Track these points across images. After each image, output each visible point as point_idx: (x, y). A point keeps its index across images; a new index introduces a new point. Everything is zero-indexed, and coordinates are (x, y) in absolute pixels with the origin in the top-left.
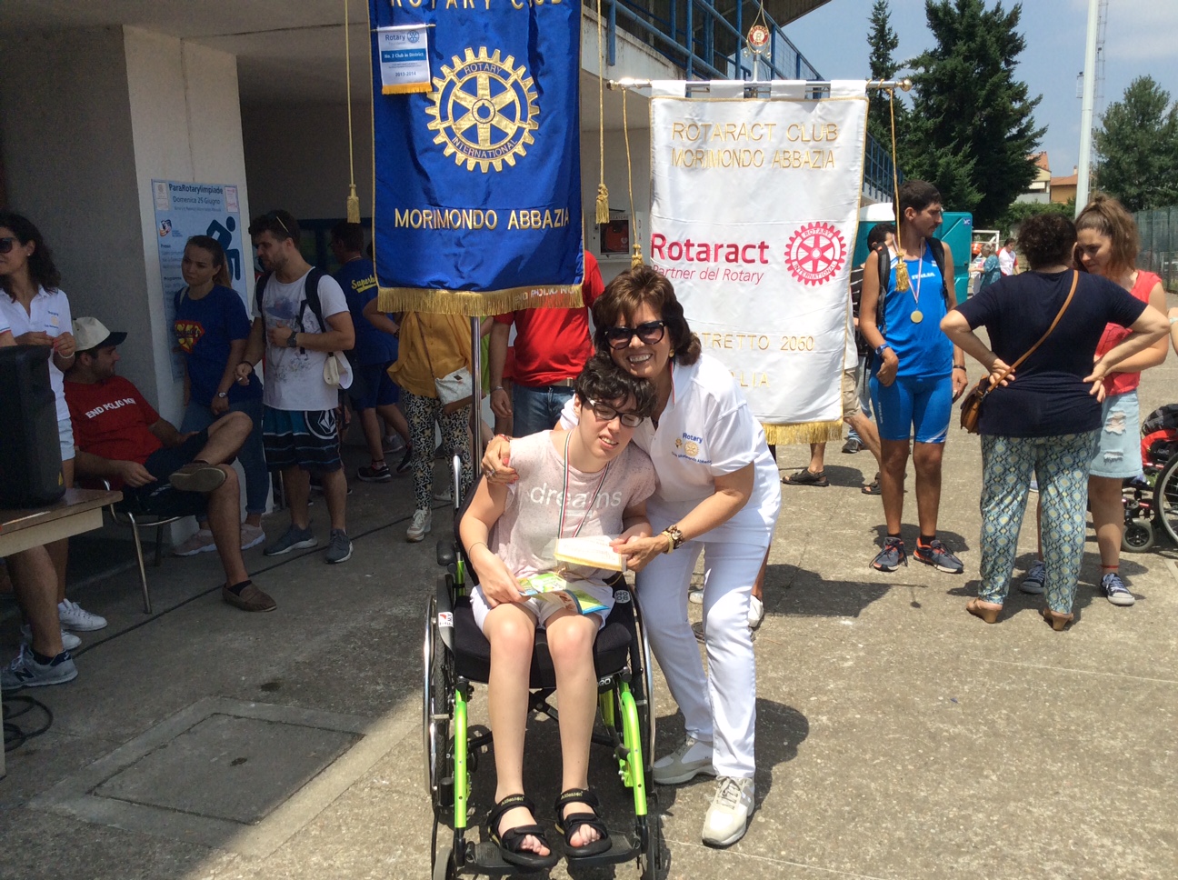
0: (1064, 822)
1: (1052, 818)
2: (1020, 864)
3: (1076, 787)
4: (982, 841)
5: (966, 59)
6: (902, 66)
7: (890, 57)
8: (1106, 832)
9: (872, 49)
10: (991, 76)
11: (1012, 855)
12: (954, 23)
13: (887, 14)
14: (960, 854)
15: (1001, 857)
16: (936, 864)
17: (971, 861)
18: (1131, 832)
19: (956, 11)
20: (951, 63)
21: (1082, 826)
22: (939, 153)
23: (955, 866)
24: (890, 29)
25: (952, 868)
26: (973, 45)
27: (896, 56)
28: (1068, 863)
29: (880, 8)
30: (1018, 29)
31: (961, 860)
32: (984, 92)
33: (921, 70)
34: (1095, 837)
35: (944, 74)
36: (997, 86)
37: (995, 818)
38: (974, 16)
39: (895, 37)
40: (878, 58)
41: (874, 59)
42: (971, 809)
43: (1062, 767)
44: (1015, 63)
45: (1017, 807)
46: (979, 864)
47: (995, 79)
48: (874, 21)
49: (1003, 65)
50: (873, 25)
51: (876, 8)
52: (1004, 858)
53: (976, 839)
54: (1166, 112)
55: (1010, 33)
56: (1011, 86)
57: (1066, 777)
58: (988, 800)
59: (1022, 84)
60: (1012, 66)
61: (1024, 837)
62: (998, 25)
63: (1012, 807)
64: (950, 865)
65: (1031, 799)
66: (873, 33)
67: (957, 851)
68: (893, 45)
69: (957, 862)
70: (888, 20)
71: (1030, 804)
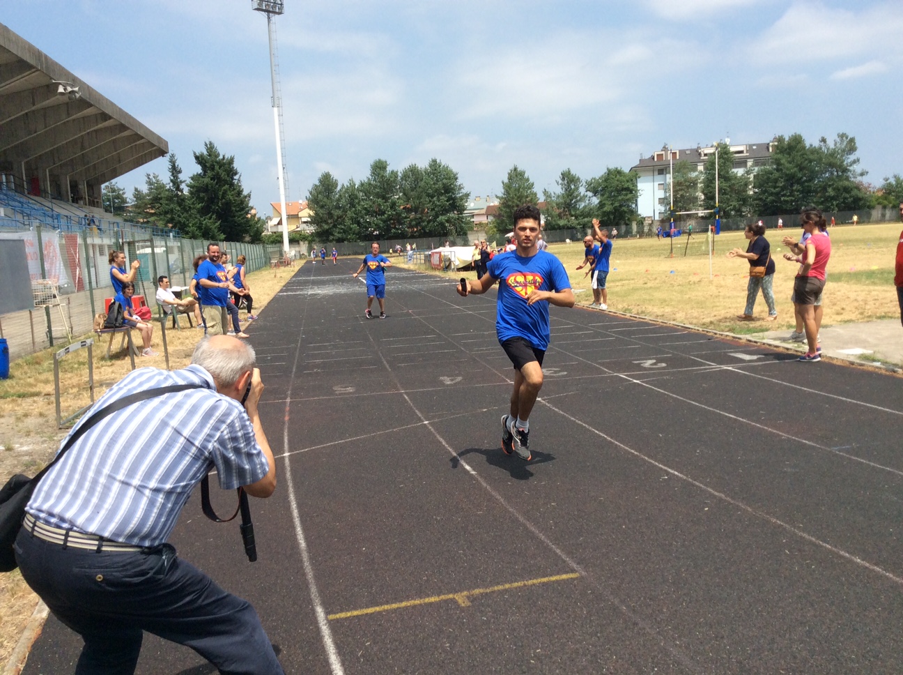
6: (184, 181)
9: (170, 174)
12: (206, 163)
19: (208, 158)
27: (181, 177)
30: (234, 166)
32: (221, 193)
33: (194, 182)
38: (215, 159)
39: (180, 169)
40: (174, 177)
49: (229, 180)
55: (231, 168)
60: (234, 180)
66: (170, 167)
68: (180, 172)
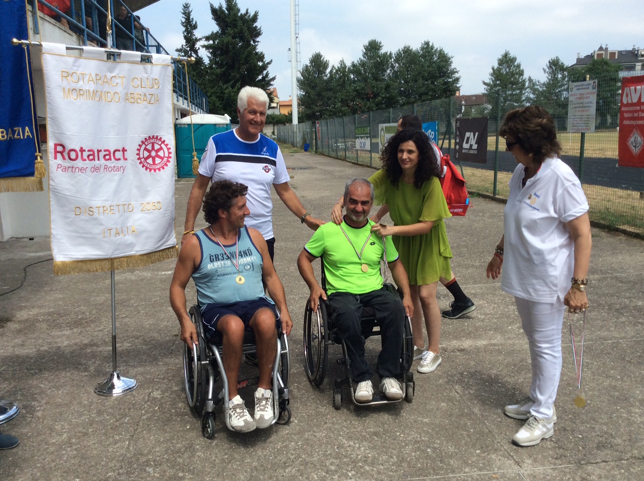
0: (331, 437)
1: (325, 436)
2: (315, 465)
3: (334, 418)
4: (295, 458)
5: (234, 37)
6: (200, 39)
7: (194, 34)
8: (350, 438)
9: (184, 29)
10: (247, 48)
11: (311, 461)
12: (225, 18)
13: (190, 10)
14: (285, 468)
15: (305, 464)
16: (275, 476)
17: (292, 469)
18: (361, 435)
19: (226, 12)
20: (226, 39)
21: (340, 438)
22: (225, 87)
23: (284, 474)
24: (192, 19)
25: (283, 476)
26: (236, 30)
28: (336, 459)
29: (186, 6)
30: (258, 24)
31: (287, 471)
32: (244, 56)
33: (211, 42)
34: (346, 442)
35: (223, 45)
36: (250, 53)
37: (300, 443)
38: (236, 15)
39: (196, 23)
40: (188, 34)
41: (185, 34)
42: (287, 441)
43: (326, 408)
44: (258, 42)
45: (309, 435)
46: (295, 470)
47: (249, 49)
48: (184, 14)
49: (252, 42)
50: (184, 16)
51: (184, 7)
52: (307, 464)
53: (292, 457)
54: (328, 71)
55: (254, 26)
56: (257, 53)
57: (328, 413)
58: (295, 434)
59: (262, 53)
60: (257, 44)
61: (314, 450)
62: (248, 21)
63: (306, 435)
64: (282, 474)
65: (315, 429)
66: (184, 20)
67: (285, 466)
68: (195, 27)
69: (285, 472)
70: (191, 14)
71: (314, 432)
